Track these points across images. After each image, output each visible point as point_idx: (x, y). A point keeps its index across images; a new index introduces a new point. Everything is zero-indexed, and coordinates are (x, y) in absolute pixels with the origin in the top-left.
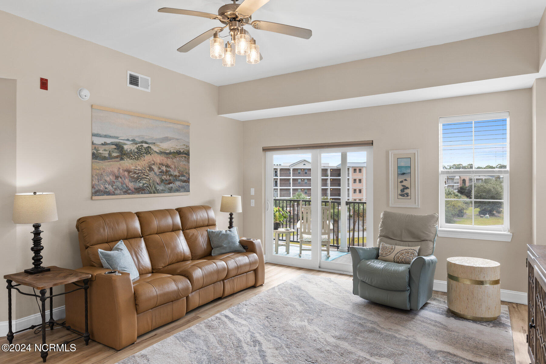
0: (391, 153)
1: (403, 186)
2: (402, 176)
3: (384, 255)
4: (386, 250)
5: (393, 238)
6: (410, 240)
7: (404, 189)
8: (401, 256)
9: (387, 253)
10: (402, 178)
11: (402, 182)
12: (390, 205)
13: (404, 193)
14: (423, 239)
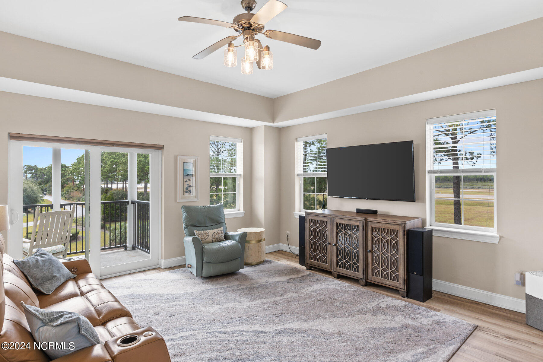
0: (180, 158)
1: (187, 185)
2: (186, 177)
3: (204, 239)
4: (203, 235)
5: (198, 225)
6: (212, 225)
7: (188, 187)
8: (216, 237)
9: (205, 238)
10: (187, 178)
11: (186, 181)
12: (179, 201)
13: (188, 190)
14: (220, 222)
